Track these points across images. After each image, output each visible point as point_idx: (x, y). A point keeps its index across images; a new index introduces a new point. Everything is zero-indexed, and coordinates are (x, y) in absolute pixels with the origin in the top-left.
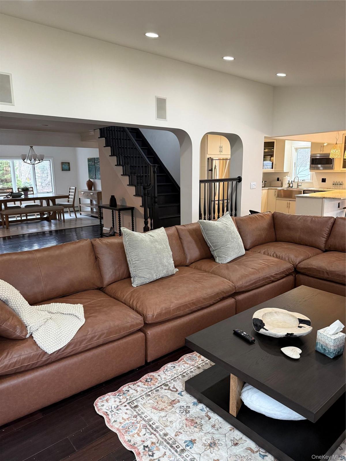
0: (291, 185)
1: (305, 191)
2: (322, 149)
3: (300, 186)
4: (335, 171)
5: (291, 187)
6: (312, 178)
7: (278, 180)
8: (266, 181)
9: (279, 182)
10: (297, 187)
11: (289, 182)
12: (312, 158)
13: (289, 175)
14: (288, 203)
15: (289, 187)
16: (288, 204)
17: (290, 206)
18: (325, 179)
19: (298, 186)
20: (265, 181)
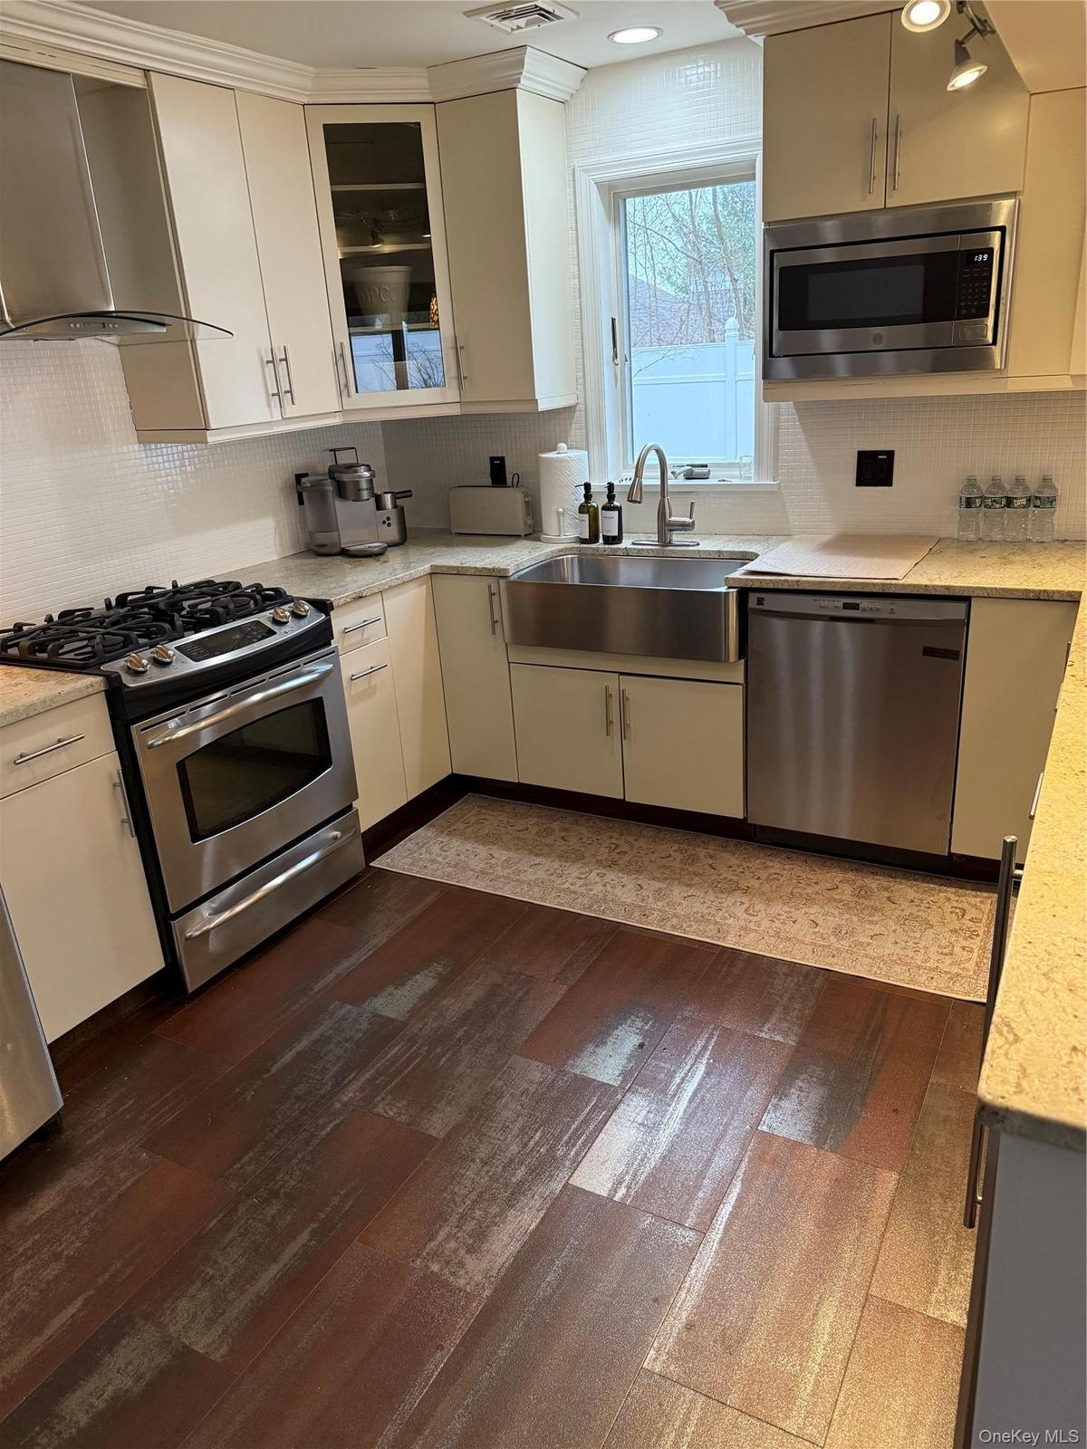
0: (609, 525)
1: (753, 599)
2: (879, 168)
3: (685, 527)
4: (1013, 386)
5: (609, 540)
6: (770, 449)
7: (498, 474)
8: (407, 494)
9: (510, 498)
10: (664, 541)
11: (588, 496)
12: (782, 261)
13: (575, 432)
14: (608, 696)
15: (594, 538)
16: (615, 703)
17: (633, 719)
18: (890, 454)
19: (665, 528)
20: (395, 496)
